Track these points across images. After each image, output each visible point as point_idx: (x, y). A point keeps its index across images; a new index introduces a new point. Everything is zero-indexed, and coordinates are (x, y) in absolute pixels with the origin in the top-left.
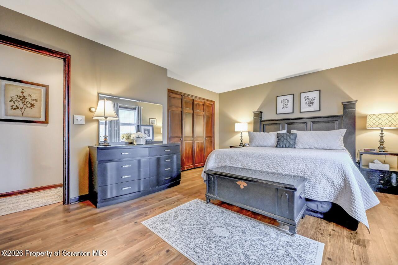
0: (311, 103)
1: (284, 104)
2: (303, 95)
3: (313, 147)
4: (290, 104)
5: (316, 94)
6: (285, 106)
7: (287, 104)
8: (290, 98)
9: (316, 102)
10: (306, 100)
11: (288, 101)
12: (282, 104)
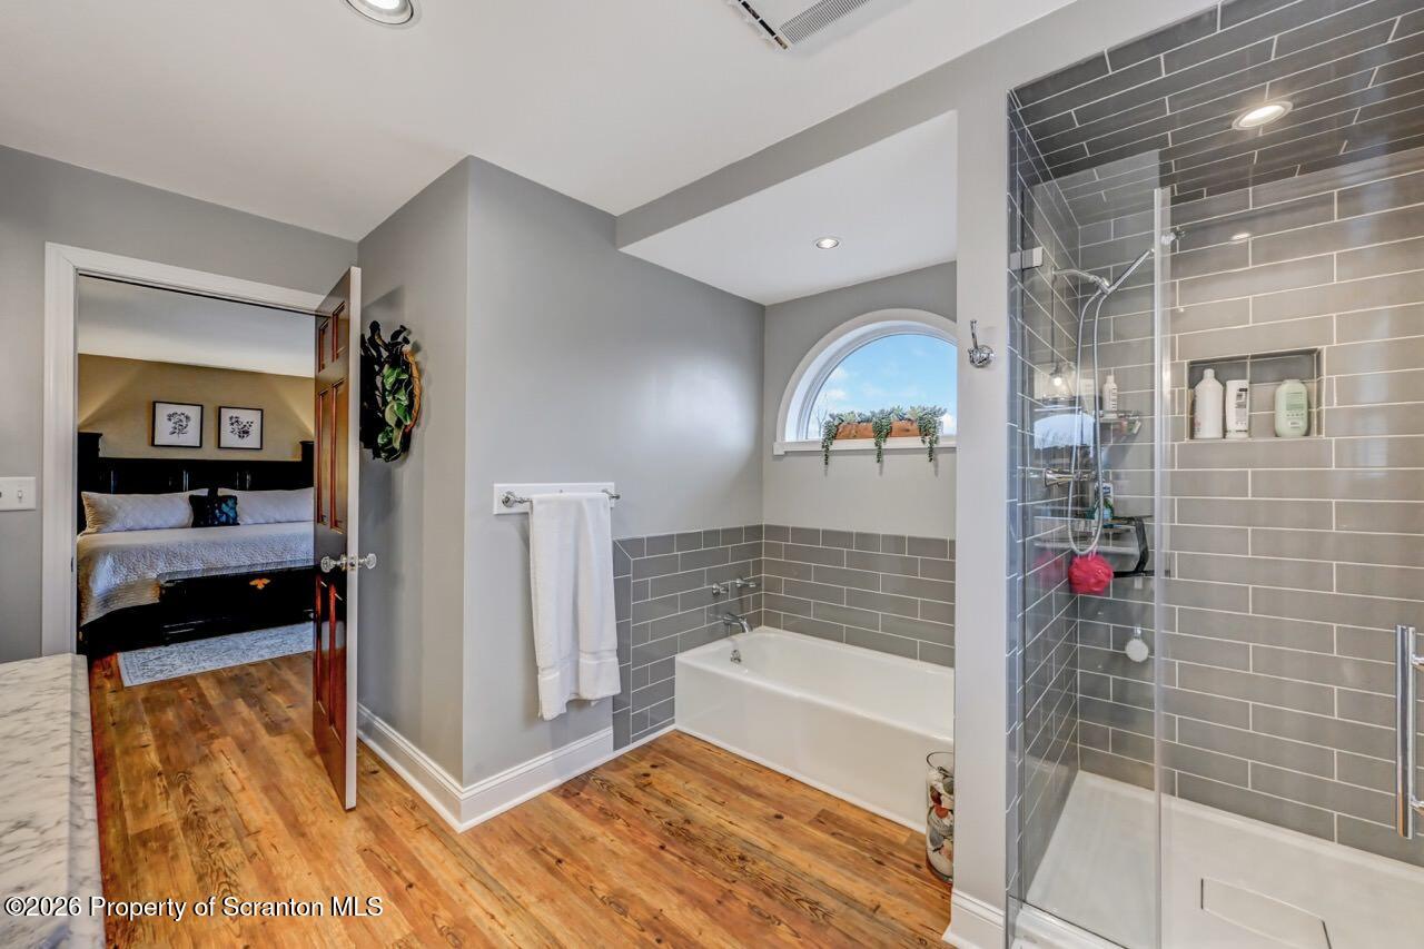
0: (244, 433)
1: (175, 423)
2: (226, 414)
3: (272, 521)
4: (194, 427)
5: (254, 417)
6: (179, 429)
7: (184, 424)
8: (194, 412)
9: (255, 430)
10: (232, 424)
11: (187, 418)
12: (171, 424)
